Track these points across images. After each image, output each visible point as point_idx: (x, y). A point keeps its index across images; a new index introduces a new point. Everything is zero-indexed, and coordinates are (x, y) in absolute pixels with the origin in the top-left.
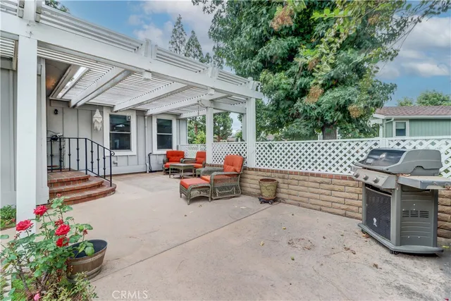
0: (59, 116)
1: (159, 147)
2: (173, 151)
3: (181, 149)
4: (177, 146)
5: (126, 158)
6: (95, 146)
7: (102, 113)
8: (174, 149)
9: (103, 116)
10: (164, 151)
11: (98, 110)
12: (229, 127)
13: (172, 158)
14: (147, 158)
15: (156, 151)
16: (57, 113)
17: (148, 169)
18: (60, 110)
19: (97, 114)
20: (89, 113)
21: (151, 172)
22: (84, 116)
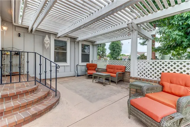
0: (21, 38)
1: (82, 61)
2: (90, 64)
3: (94, 63)
4: (92, 61)
5: (64, 67)
6: (43, 60)
7: (50, 38)
8: (91, 62)
9: (50, 40)
10: (85, 64)
11: (47, 36)
12: (105, 52)
13: (90, 68)
14: (76, 68)
15: (81, 63)
16: (20, 36)
17: (76, 74)
18: (22, 34)
19: (47, 38)
20: (41, 37)
21: (78, 76)
22: (38, 39)
